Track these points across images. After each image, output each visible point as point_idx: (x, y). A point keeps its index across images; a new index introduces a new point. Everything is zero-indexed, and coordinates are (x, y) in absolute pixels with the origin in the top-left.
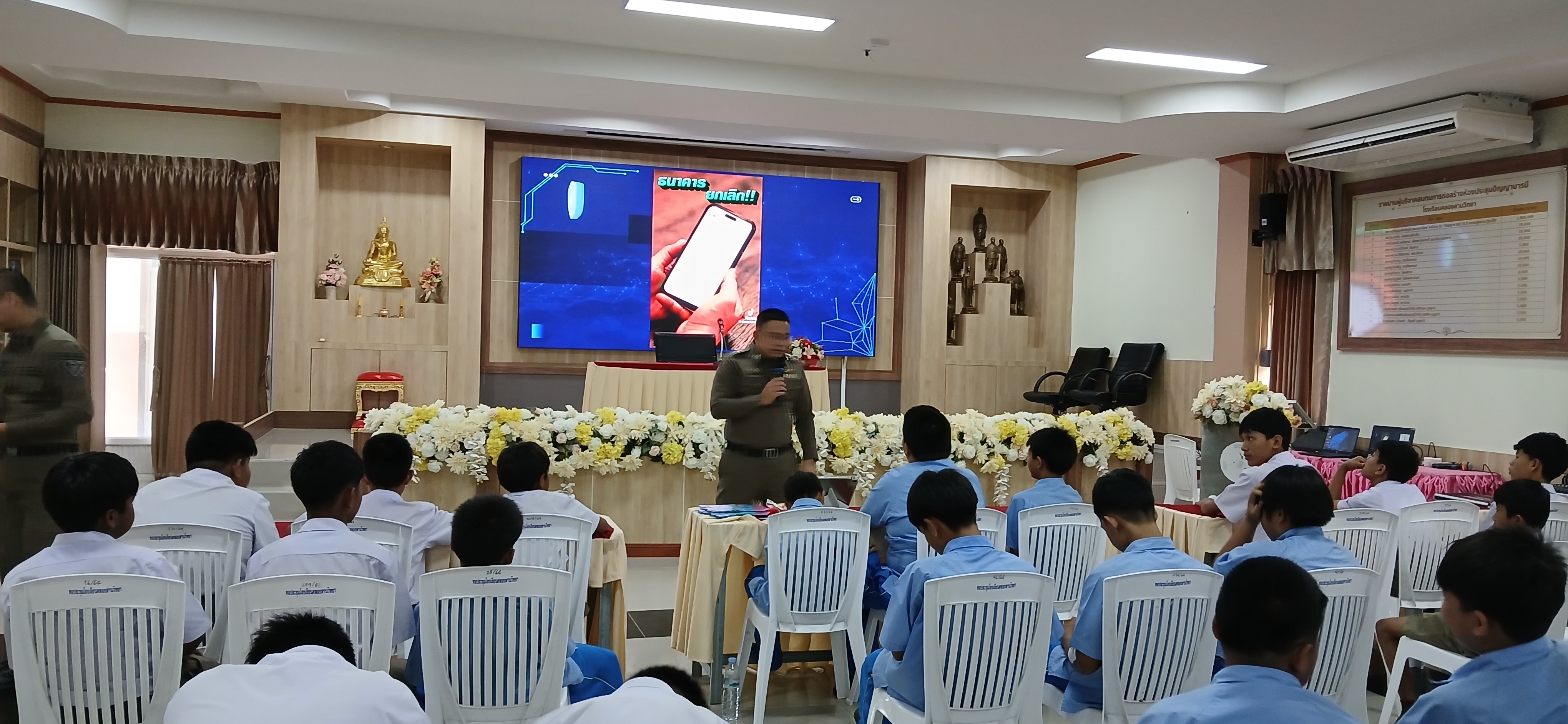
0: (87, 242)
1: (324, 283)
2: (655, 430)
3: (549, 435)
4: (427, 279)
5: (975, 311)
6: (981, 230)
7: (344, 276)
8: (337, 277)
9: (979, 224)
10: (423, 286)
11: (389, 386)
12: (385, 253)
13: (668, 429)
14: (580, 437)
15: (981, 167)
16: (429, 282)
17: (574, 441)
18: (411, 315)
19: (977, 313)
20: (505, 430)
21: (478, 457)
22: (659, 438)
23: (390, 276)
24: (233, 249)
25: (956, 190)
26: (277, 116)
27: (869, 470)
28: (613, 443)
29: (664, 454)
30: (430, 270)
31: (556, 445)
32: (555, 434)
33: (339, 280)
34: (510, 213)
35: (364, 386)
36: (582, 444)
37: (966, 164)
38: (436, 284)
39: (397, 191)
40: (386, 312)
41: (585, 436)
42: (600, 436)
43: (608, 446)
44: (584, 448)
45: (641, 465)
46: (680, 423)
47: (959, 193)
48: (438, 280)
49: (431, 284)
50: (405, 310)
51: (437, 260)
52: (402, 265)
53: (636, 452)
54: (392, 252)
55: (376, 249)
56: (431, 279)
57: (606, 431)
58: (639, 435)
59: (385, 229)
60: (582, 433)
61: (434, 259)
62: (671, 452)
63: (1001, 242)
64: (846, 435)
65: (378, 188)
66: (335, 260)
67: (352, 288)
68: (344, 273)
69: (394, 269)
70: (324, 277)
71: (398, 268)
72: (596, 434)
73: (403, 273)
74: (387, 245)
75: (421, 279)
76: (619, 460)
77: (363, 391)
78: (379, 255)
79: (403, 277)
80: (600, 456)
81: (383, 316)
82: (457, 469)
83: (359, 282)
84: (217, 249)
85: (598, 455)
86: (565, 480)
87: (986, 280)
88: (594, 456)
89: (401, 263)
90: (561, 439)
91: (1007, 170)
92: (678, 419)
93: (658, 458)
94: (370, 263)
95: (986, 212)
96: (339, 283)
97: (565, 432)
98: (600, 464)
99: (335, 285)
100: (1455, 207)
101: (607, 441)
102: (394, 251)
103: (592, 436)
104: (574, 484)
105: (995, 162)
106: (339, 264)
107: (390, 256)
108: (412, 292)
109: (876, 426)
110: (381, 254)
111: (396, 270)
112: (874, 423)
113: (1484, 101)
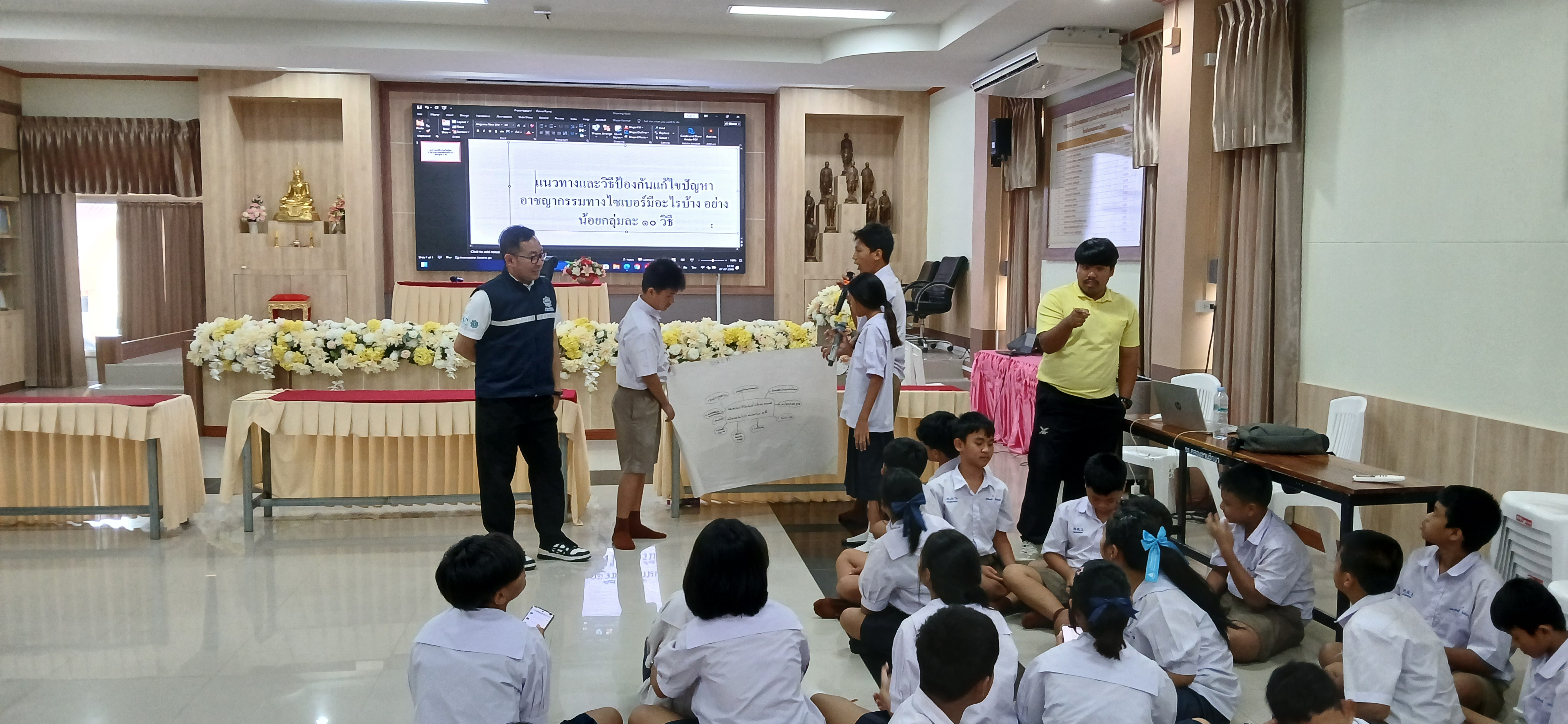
0: (57, 191)
1: (246, 220)
2: (407, 338)
3: (320, 342)
4: (333, 214)
5: (835, 230)
6: (846, 154)
7: (264, 214)
8: (257, 214)
9: (846, 148)
10: (330, 219)
11: (296, 305)
12: (299, 192)
13: (419, 336)
14: (345, 343)
15: (833, 97)
16: (334, 215)
17: (342, 347)
18: (319, 246)
19: (837, 232)
20: (288, 338)
21: (264, 359)
22: (412, 344)
23: (301, 212)
24: (175, 192)
25: (809, 117)
26: (195, 79)
27: (596, 370)
28: (373, 348)
29: (415, 357)
30: (335, 206)
31: (326, 349)
32: (326, 341)
33: (259, 216)
34: (406, 153)
35: (276, 305)
36: (348, 349)
37: (818, 95)
38: (340, 218)
39: (309, 138)
40: (298, 243)
41: (349, 343)
42: (364, 343)
43: (370, 350)
44: (351, 352)
45: (398, 366)
46: (432, 332)
47: (812, 121)
48: (342, 215)
49: (335, 217)
50: (315, 241)
51: (343, 197)
52: (312, 202)
53: (394, 355)
54: (306, 191)
55: (292, 189)
56: (336, 214)
57: (368, 339)
58: (395, 341)
59: (298, 171)
60: (347, 340)
61: (340, 196)
62: (422, 355)
63: (867, 166)
64: (574, 340)
65: (292, 136)
66: (258, 199)
67: (272, 224)
68: (264, 211)
69: (306, 206)
70: (246, 214)
71: (309, 205)
72: (360, 341)
73: (313, 209)
74: (300, 185)
75: (329, 214)
76: (379, 363)
77: (273, 310)
78: (295, 194)
79: (313, 212)
80: (362, 359)
81: (296, 246)
82: (251, 370)
83: (277, 217)
84: (159, 194)
85: (361, 357)
86: (336, 378)
87: (847, 201)
88: (357, 359)
89: (311, 200)
90: (331, 345)
91: (860, 98)
92: (431, 328)
93: (411, 360)
94: (285, 201)
95: (853, 138)
96: (259, 218)
97: (334, 340)
98: (362, 365)
99: (255, 221)
100: (1096, 128)
101: (368, 346)
102: (308, 190)
103: (356, 343)
104: (342, 382)
105: (848, 91)
106: (261, 203)
107: (304, 194)
108: (320, 225)
109: (605, 332)
110: (297, 194)
111: (309, 207)
112: (604, 330)
113: (1070, 35)
